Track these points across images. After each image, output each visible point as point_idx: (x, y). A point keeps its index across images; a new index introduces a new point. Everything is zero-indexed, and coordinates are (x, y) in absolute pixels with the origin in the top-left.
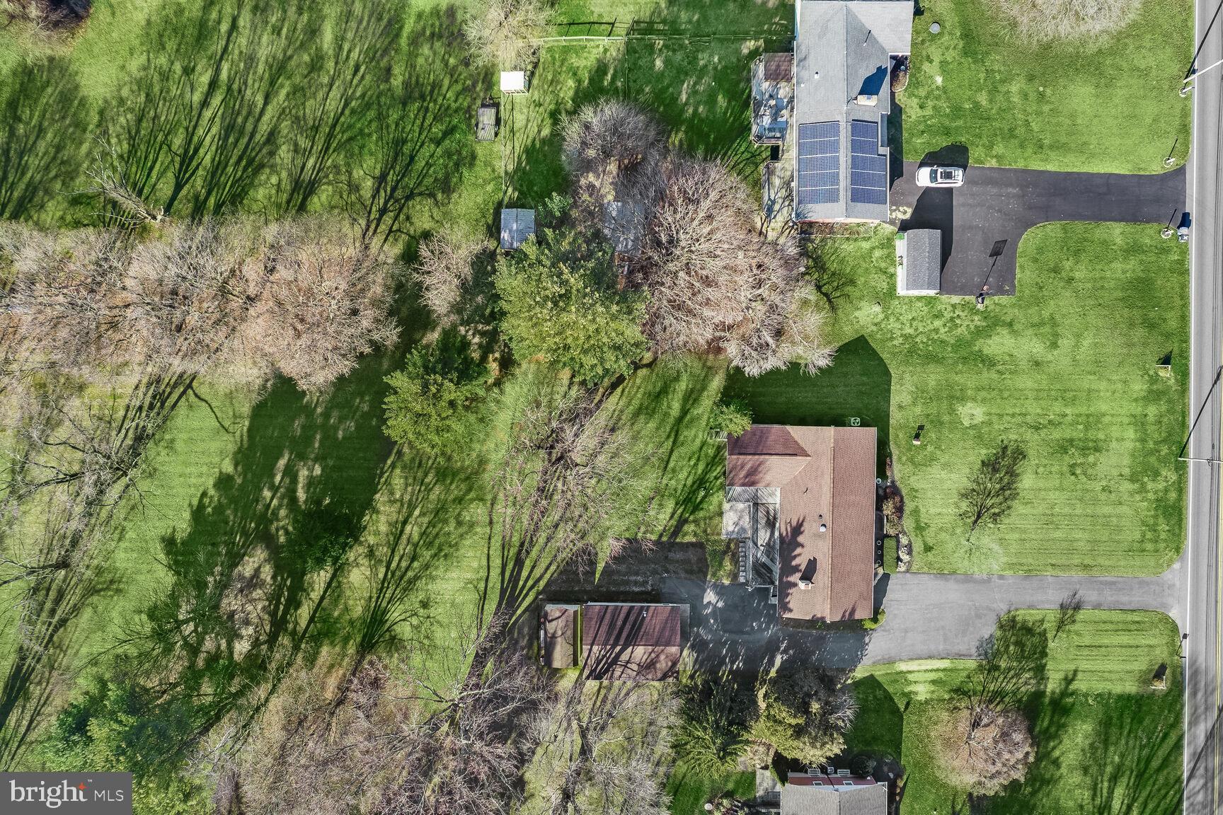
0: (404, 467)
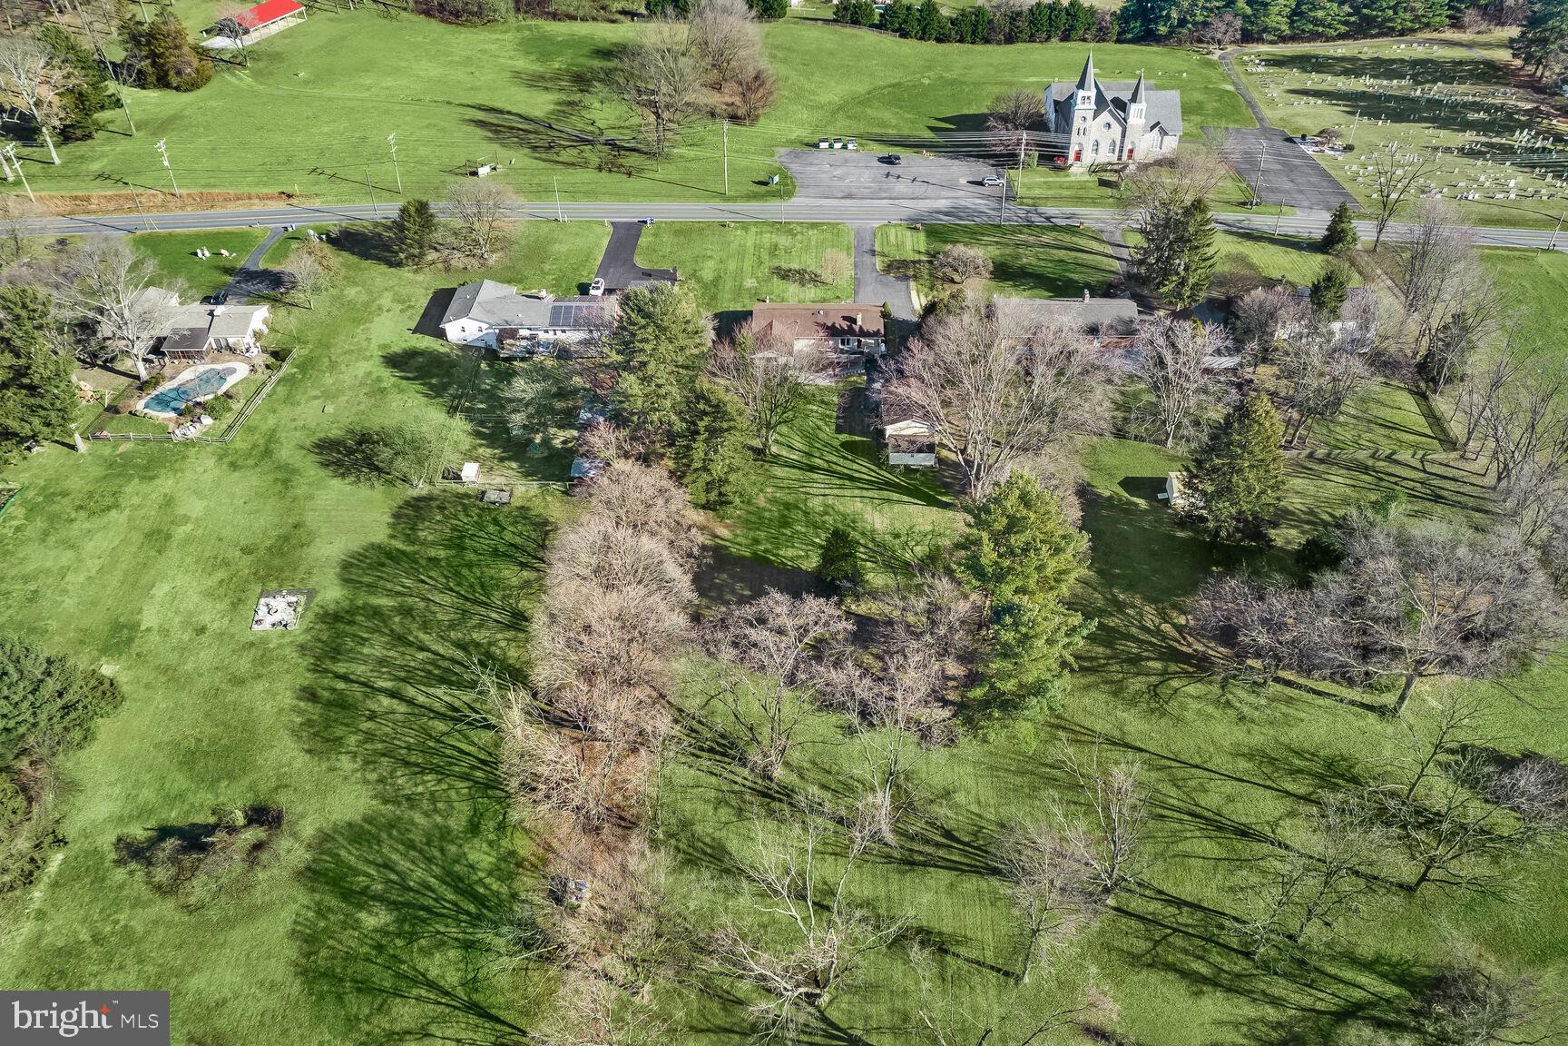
0: (778, 548)
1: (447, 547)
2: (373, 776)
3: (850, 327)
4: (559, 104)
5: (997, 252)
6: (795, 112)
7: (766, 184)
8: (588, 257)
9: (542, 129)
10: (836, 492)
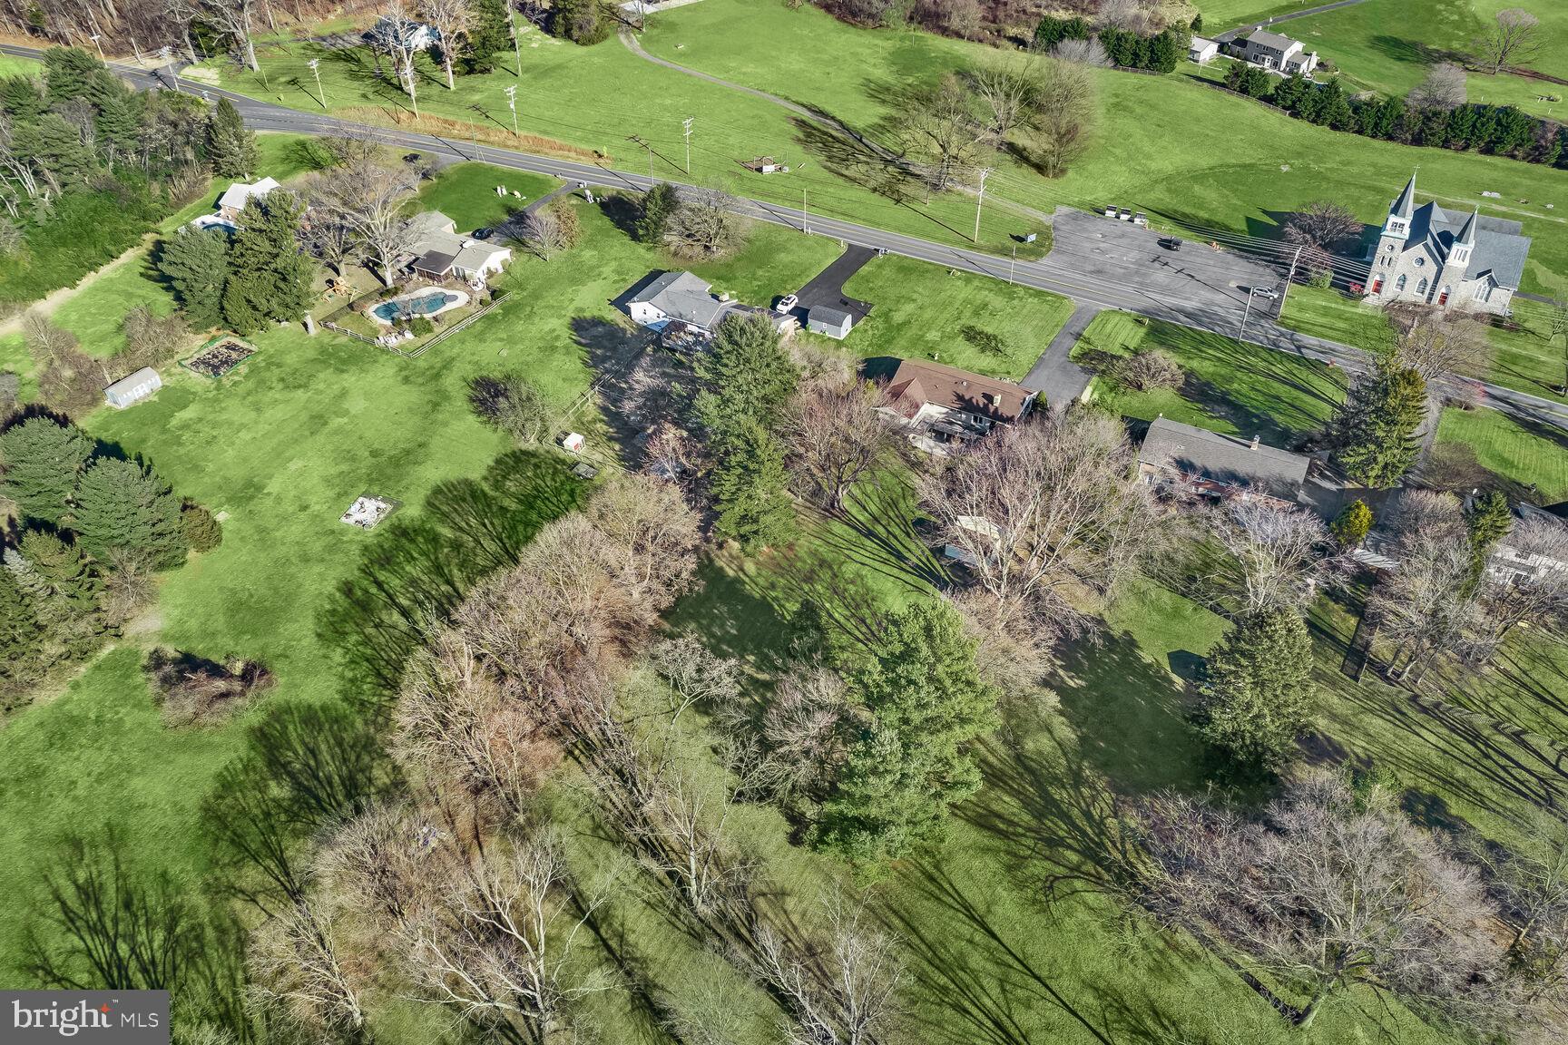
1: (520, 502)
2: (349, 674)
3: (986, 406)
4: (885, 119)
5: (1211, 369)
6: (1114, 172)
7: (1021, 240)
8: (803, 272)
9: (851, 140)
10: (877, 565)
